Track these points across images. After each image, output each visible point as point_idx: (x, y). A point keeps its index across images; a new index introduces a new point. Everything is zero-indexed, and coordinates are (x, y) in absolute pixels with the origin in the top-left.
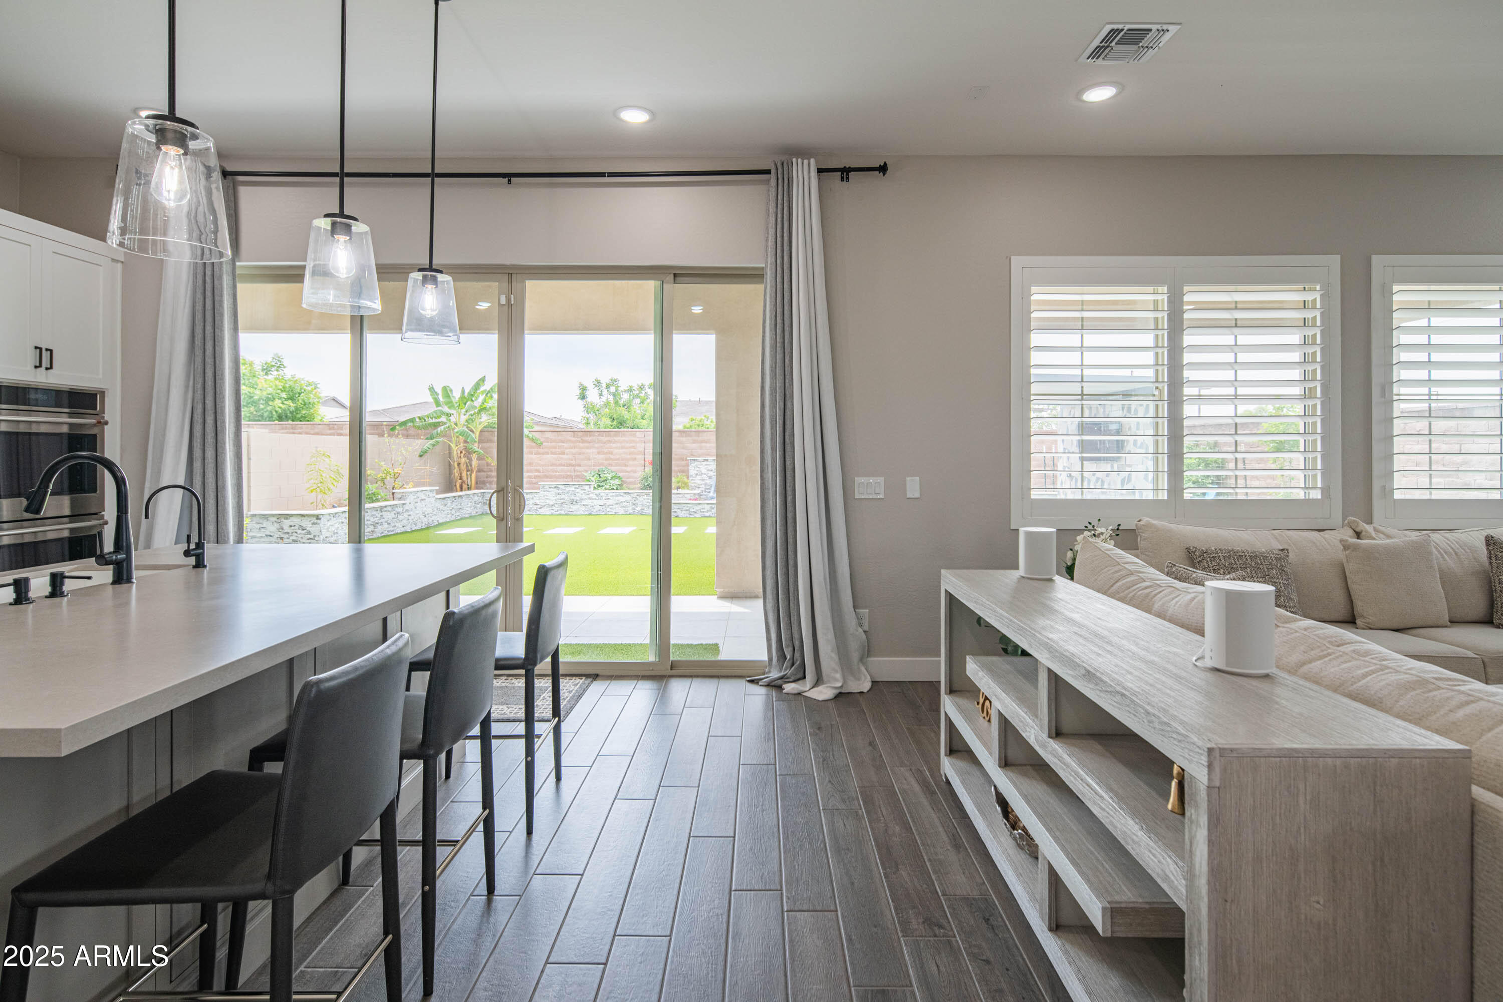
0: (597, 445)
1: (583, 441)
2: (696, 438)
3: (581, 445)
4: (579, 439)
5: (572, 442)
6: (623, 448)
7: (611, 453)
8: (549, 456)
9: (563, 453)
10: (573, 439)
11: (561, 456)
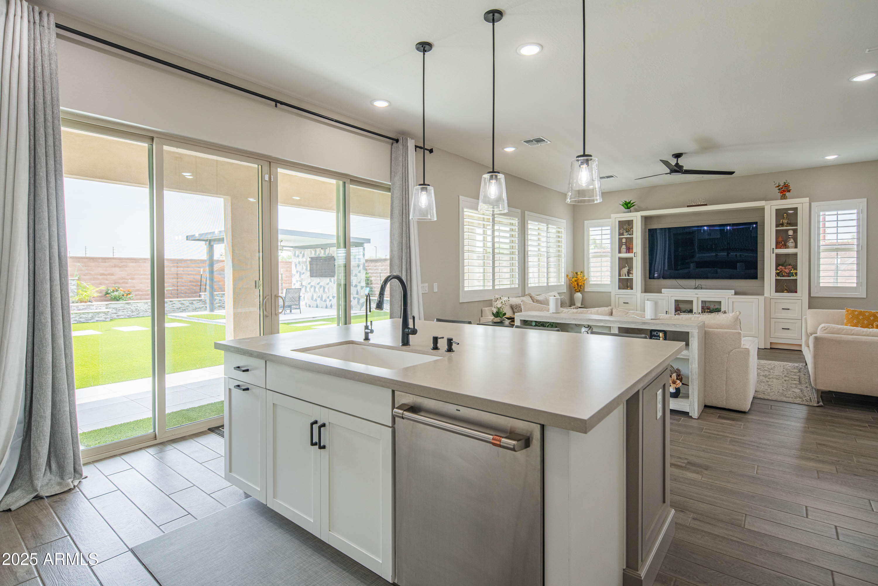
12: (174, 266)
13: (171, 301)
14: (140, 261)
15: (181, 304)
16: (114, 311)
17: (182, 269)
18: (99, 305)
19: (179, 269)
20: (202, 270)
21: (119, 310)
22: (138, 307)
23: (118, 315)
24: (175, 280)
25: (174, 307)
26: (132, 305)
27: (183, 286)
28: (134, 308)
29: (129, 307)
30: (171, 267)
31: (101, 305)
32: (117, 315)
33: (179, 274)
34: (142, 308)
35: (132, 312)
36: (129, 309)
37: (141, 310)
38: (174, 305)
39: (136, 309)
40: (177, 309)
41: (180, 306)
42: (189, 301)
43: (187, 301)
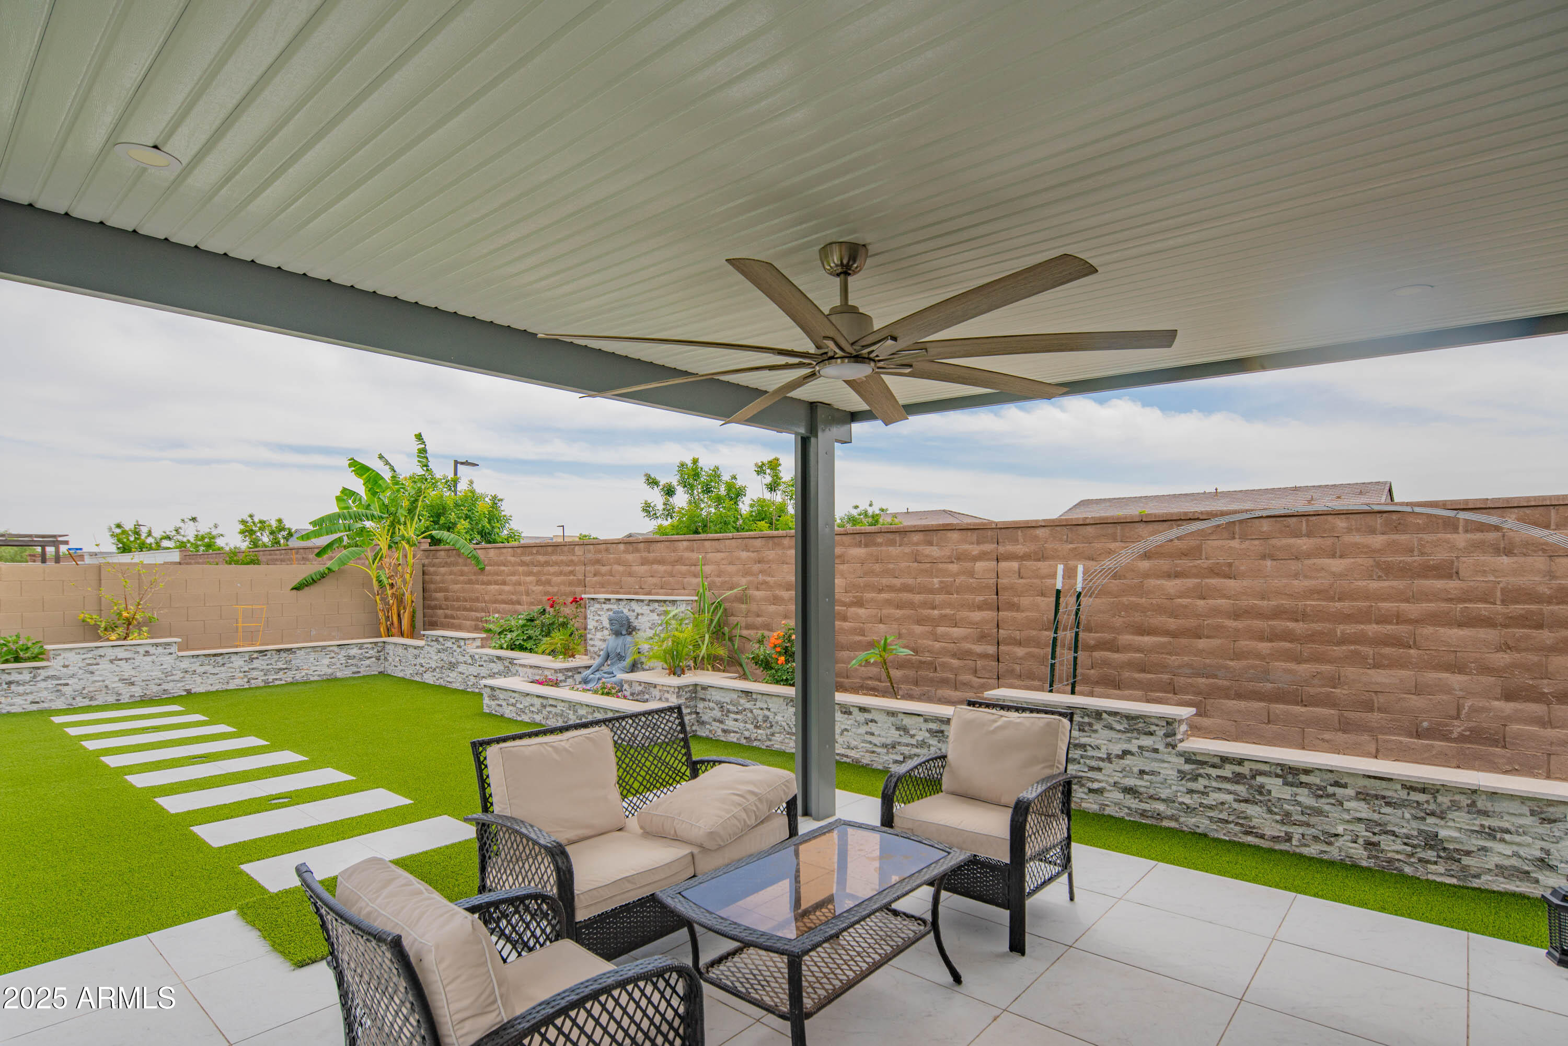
0: (535, 569)
1: (523, 564)
2: (645, 554)
3: (521, 569)
4: (518, 560)
5: (513, 565)
6: (561, 573)
7: (549, 583)
8: (492, 587)
9: (504, 583)
10: (513, 559)
11: (502, 587)
12: (982, 556)
13: (863, 709)
14: (880, 540)
15: (898, 729)
16: (717, 713)
17: (1015, 565)
18: (665, 688)
19: (1003, 565)
20: (1060, 568)
21: (728, 711)
22: (769, 710)
23: (725, 728)
24: (989, 615)
25: (872, 734)
26: (756, 700)
27: (1019, 643)
28: (760, 712)
29: (749, 705)
30: (976, 559)
31: (668, 689)
32: (722, 726)
33: (1006, 589)
34: (779, 718)
35: (757, 727)
36: (749, 715)
37: (777, 723)
38: (872, 727)
39: (766, 719)
40: (884, 746)
41: (894, 735)
42: (926, 721)
43: (921, 719)
